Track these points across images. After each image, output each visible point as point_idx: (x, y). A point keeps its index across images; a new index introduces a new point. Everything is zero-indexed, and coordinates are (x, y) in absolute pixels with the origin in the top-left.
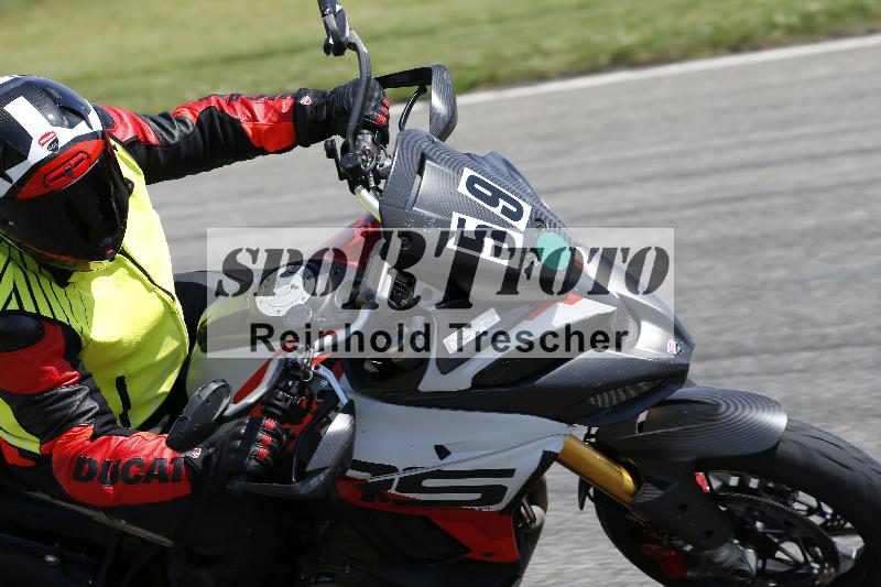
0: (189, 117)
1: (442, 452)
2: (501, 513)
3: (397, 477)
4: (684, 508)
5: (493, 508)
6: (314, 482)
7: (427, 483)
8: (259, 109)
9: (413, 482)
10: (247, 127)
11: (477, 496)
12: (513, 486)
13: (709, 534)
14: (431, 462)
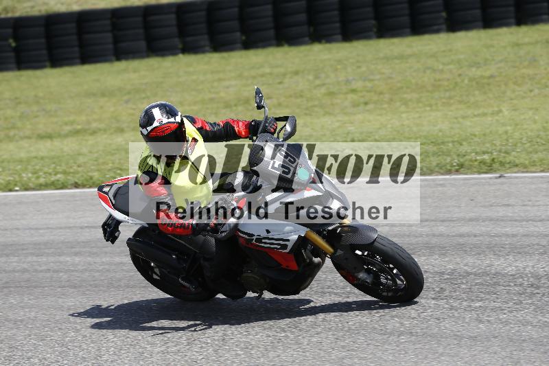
0: (221, 124)
1: (268, 232)
2: (288, 253)
3: (254, 238)
4: (346, 259)
5: (285, 251)
6: (223, 235)
7: (263, 241)
8: (241, 124)
9: (259, 240)
10: (236, 129)
11: (279, 247)
12: (290, 245)
13: (355, 268)
14: (264, 234)
